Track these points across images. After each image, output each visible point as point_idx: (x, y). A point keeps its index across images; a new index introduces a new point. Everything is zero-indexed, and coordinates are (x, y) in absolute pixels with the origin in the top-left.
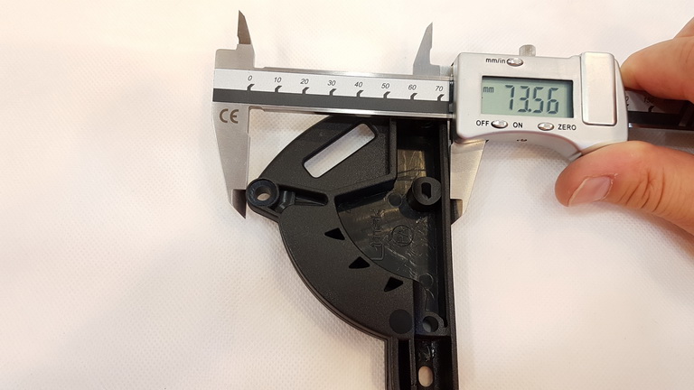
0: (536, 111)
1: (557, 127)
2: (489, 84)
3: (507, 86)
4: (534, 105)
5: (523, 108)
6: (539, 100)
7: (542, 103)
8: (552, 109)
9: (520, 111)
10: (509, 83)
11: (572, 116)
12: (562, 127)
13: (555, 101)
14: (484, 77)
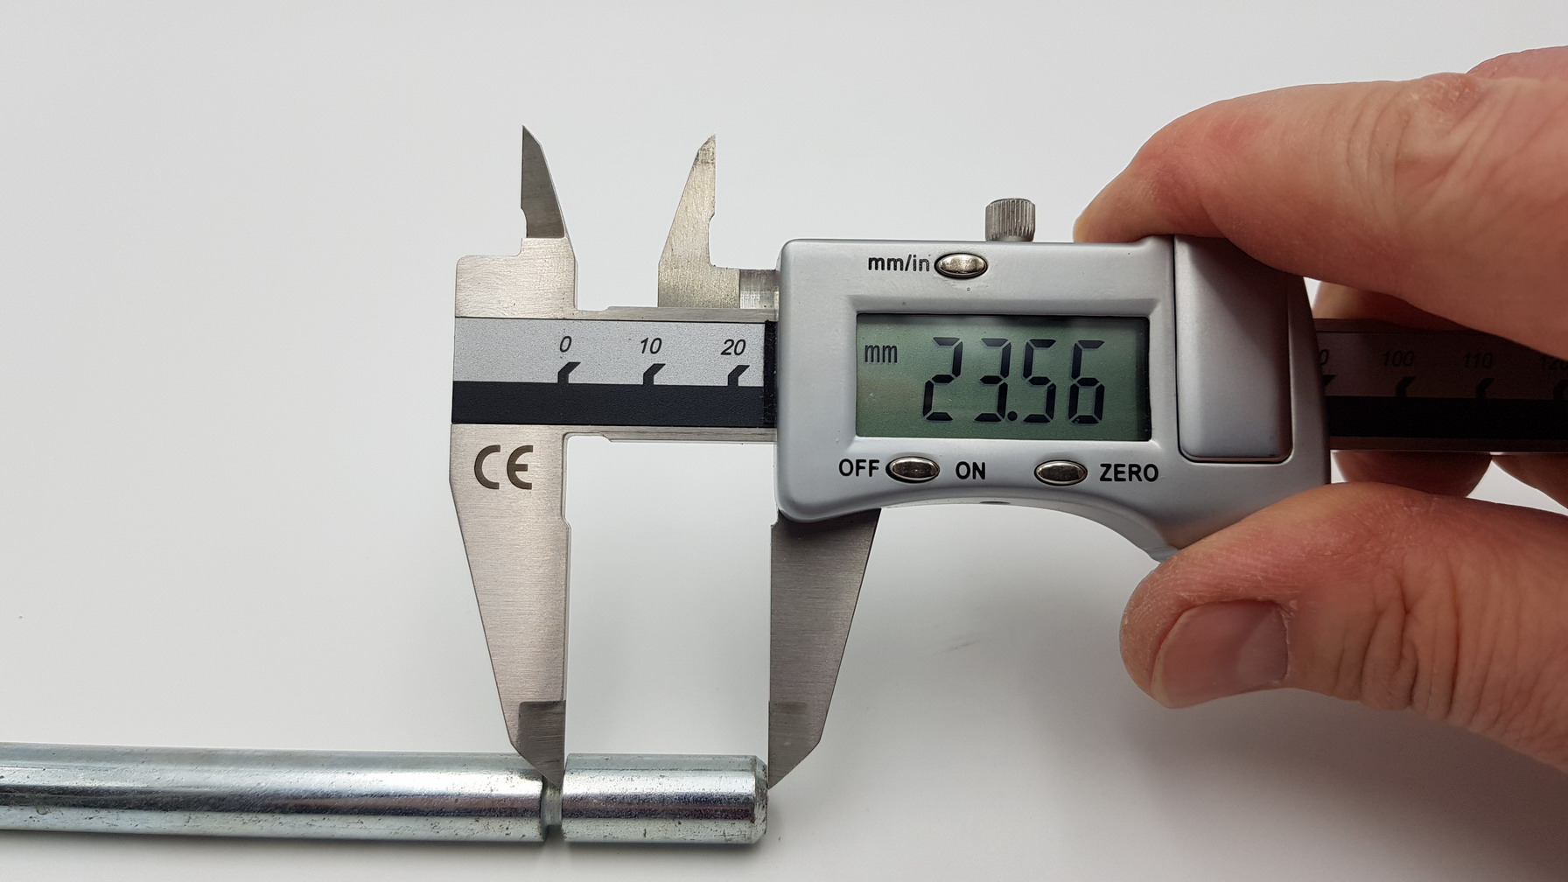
0: (1031, 419)
1: (1094, 472)
2: (881, 335)
3: (941, 342)
4: (1025, 400)
5: (993, 411)
6: (1041, 381)
7: (1051, 394)
8: (1086, 406)
9: (983, 418)
10: (948, 331)
11: (1145, 433)
12: (1113, 471)
13: (1090, 382)
14: (867, 317)
